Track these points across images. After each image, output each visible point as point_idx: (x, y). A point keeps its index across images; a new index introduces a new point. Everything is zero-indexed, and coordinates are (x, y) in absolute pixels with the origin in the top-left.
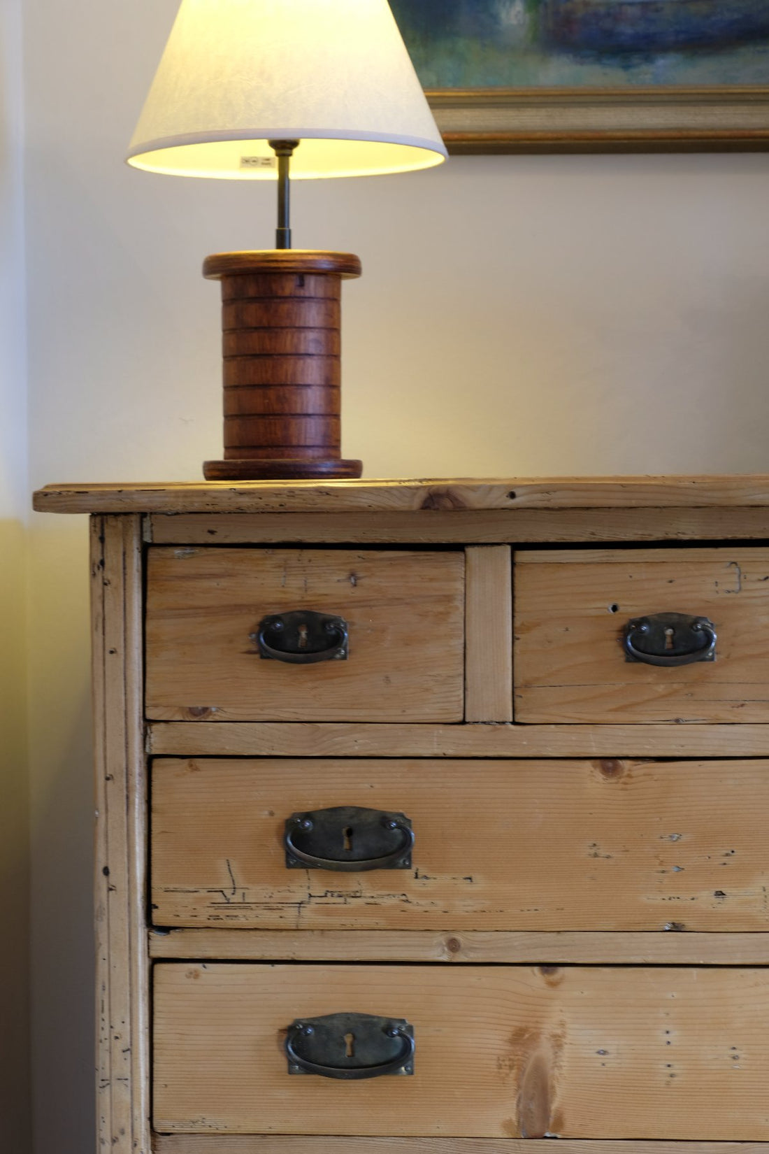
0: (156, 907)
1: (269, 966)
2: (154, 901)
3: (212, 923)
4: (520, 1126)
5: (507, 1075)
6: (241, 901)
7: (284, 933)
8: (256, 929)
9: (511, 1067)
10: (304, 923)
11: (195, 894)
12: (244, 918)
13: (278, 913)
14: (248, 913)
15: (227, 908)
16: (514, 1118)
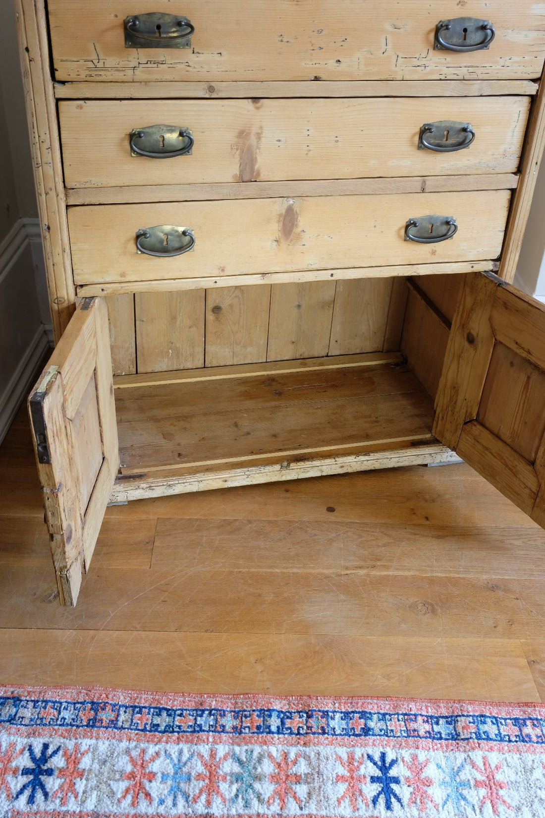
0: (57, 70)
1: (118, 102)
2: (55, 67)
3: (88, 79)
4: (241, 176)
5: (235, 153)
6: (103, 66)
7: (126, 84)
8: (111, 82)
9: (237, 149)
10: (136, 78)
11: (78, 62)
12: (106, 76)
13: (123, 73)
14: (107, 73)
15: (96, 71)
16: (238, 173)
